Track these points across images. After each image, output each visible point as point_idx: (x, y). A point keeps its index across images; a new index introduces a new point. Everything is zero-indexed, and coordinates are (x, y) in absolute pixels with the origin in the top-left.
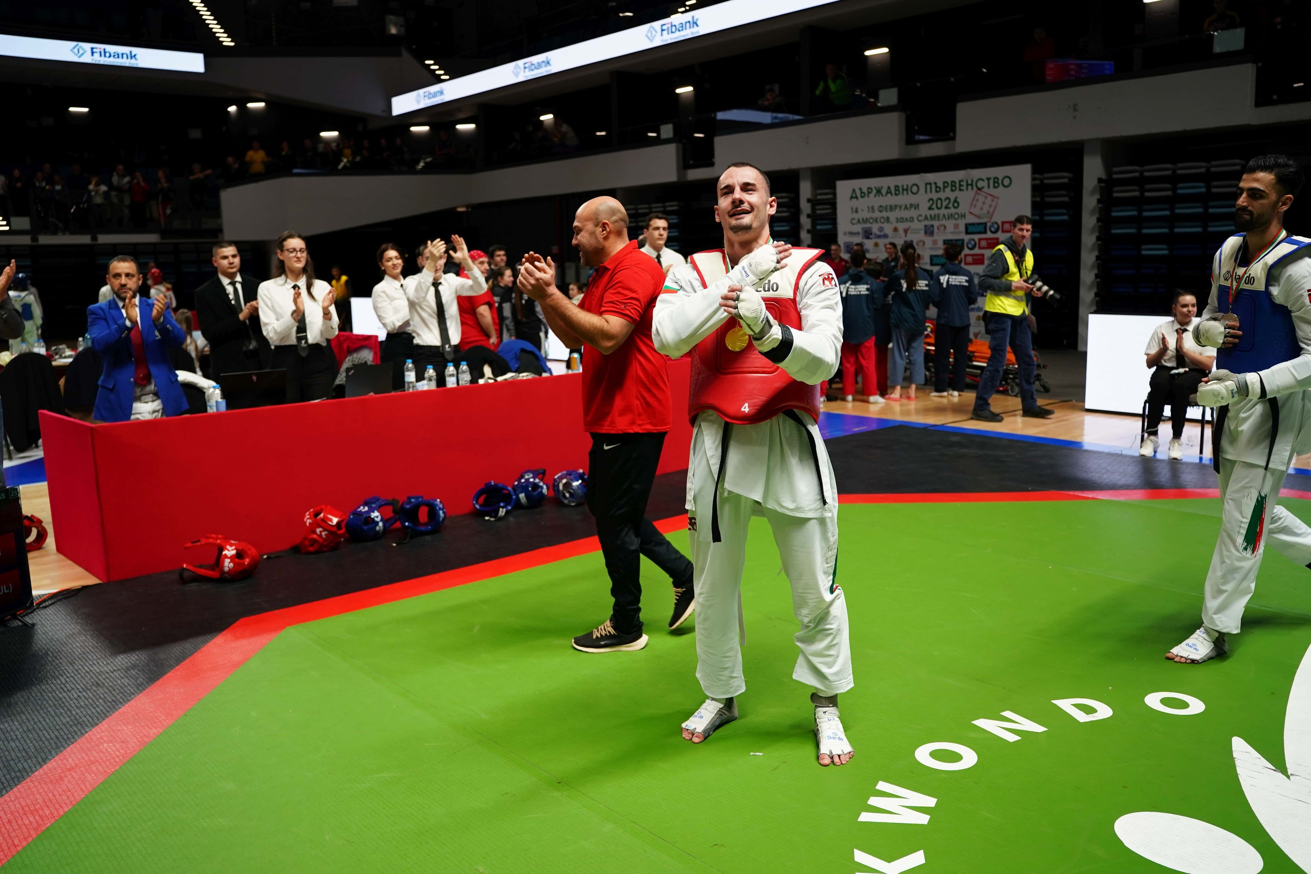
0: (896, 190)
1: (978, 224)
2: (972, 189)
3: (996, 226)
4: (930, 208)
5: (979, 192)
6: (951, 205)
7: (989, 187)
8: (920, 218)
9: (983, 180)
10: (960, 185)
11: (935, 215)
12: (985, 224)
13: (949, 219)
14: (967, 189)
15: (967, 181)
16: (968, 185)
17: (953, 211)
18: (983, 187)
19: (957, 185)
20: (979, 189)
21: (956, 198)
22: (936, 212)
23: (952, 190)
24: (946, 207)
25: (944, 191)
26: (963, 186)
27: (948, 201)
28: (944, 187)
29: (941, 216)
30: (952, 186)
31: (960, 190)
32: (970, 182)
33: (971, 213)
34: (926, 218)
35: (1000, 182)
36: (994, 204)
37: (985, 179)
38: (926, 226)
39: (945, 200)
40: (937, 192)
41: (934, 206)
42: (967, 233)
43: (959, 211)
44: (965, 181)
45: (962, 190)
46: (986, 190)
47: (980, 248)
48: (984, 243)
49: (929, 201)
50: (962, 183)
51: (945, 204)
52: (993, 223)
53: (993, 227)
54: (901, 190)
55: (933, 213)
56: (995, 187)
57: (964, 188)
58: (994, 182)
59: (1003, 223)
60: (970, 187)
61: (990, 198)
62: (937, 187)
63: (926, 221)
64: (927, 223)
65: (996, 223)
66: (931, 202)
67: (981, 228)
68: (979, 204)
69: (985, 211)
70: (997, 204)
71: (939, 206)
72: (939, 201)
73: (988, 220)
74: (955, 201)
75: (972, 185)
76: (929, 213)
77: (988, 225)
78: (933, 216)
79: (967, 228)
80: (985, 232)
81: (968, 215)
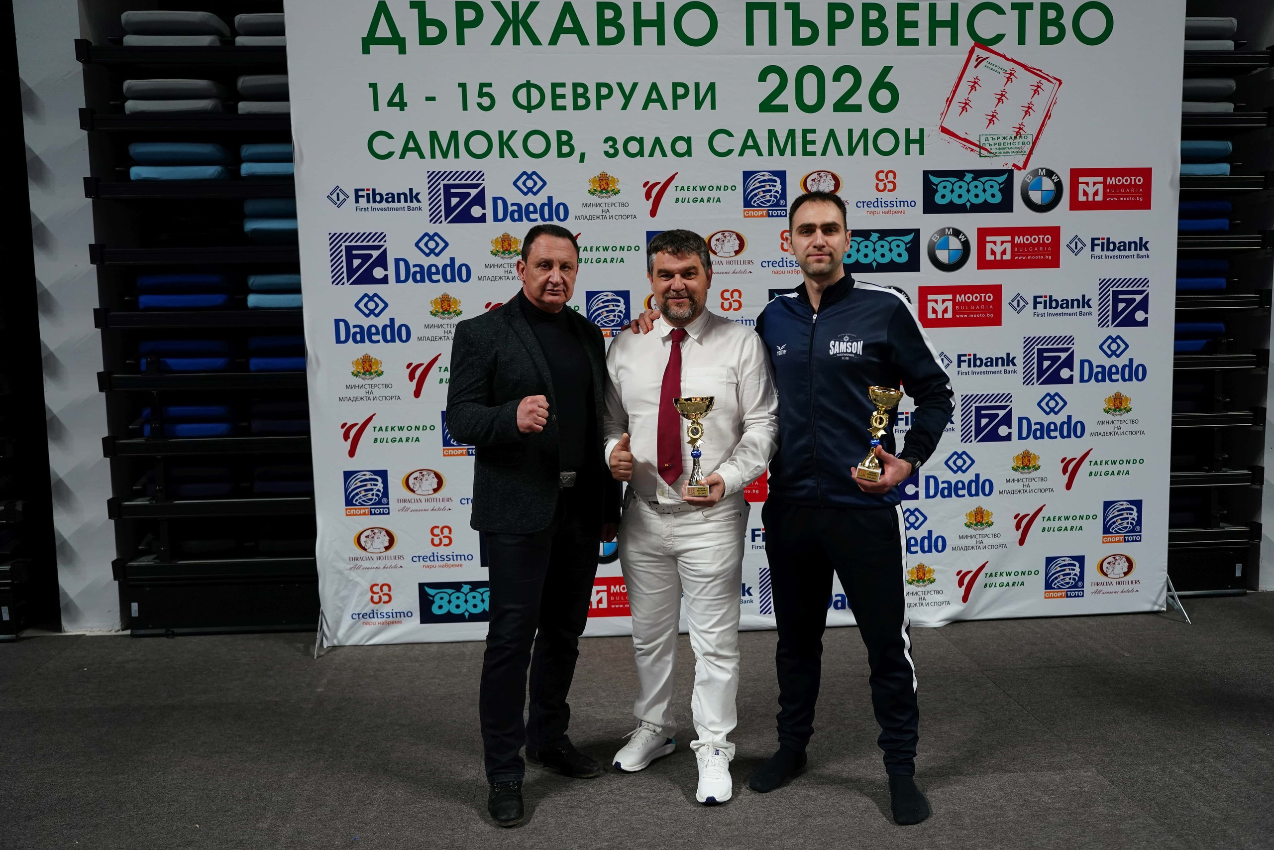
0: (602, 23)
1: (978, 174)
2: (954, 41)
3: (1048, 184)
4: (767, 106)
5: (979, 52)
6: (861, 97)
7: (1022, 41)
8: (721, 142)
9: (1000, 11)
10: (903, 24)
11: (791, 133)
12: (1010, 173)
13: (851, 151)
14: (932, 41)
15: (933, 8)
16: (934, 24)
17: (870, 120)
18: (999, 38)
19: (891, 22)
20: (982, 43)
21: (887, 70)
22: (796, 119)
23: (867, 41)
24: (841, 106)
25: (832, 41)
26: (914, 24)
27: (848, 80)
28: (833, 26)
29: (820, 138)
30: (867, 23)
31: (902, 41)
32: (943, 14)
33: (944, 130)
34: (750, 142)
35: (1067, 21)
36: (1040, 104)
37: (1007, 7)
38: (747, 175)
39: (837, 77)
40: (797, 41)
41: (788, 97)
42: (930, 207)
43: (895, 120)
44: (924, 7)
45: (915, 42)
46: (1009, 46)
47: (983, 264)
48: (999, 247)
49: (763, 77)
50: (909, 15)
51: (834, 91)
52: (1035, 173)
53: (1038, 187)
54: (627, 21)
55: (781, 123)
56: (1045, 40)
57: (921, 33)
58: (1045, 23)
59: (1076, 174)
60: (943, 34)
61: (1026, 80)
62: (797, 23)
63: (751, 153)
64: (751, 161)
65: (1050, 174)
66: (773, 80)
67: (992, 192)
68: (983, 101)
69: (1005, 127)
70: (1054, 103)
71: (810, 98)
72: (810, 81)
73: (1020, 160)
74: (881, 83)
75: (953, 24)
76: (763, 123)
77: (1019, 178)
78: (782, 137)
79: (929, 190)
80: (1006, 206)
81: (933, 139)
